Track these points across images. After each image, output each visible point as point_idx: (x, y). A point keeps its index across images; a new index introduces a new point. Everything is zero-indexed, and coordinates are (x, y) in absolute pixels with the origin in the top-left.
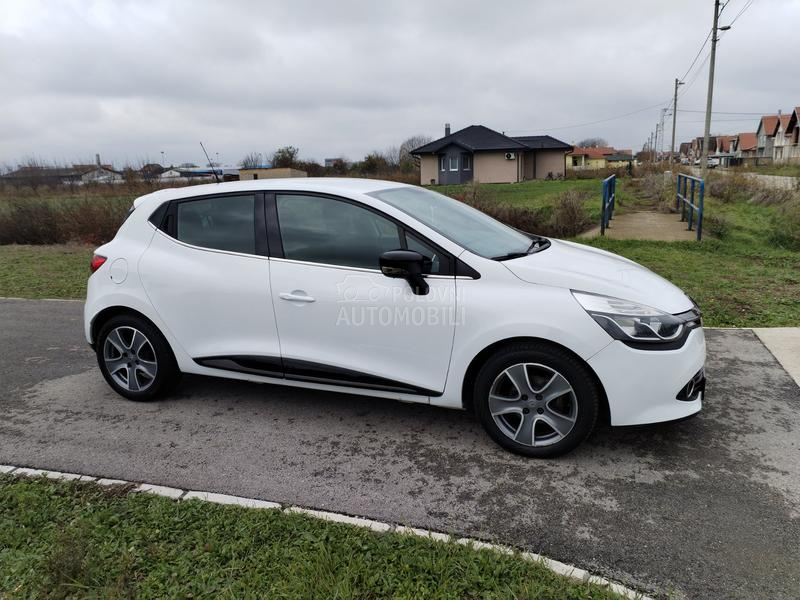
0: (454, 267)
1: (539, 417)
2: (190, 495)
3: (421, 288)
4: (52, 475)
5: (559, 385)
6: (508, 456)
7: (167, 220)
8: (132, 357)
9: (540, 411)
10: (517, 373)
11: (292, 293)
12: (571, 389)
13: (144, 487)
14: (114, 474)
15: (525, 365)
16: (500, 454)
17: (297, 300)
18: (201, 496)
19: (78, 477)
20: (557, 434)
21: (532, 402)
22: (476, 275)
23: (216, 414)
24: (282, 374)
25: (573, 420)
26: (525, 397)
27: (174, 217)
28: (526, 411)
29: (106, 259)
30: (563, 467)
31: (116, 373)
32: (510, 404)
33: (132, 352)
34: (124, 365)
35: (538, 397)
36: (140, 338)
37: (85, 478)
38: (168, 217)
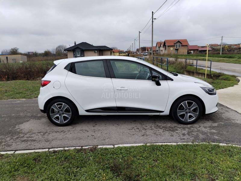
0: (166, 78)
1: (189, 114)
2: (116, 146)
3: (158, 84)
4: (66, 149)
5: (194, 106)
6: (182, 125)
7: (71, 68)
8: (61, 112)
9: (190, 113)
10: (185, 104)
12: (197, 106)
13: (99, 147)
14: (86, 145)
15: (186, 101)
16: (180, 125)
18: (121, 146)
19: (75, 148)
20: (194, 117)
21: (188, 110)
22: (172, 80)
23: (94, 126)
25: (198, 113)
26: (186, 110)
27: (74, 67)
28: (186, 113)
29: (50, 82)
30: (196, 125)
31: (54, 118)
32: (183, 112)
33: (62, 111)
34: (58, 115)
35: (189, 109)
36: (65, 106)
37: (77, 148)
38: (72, 68)
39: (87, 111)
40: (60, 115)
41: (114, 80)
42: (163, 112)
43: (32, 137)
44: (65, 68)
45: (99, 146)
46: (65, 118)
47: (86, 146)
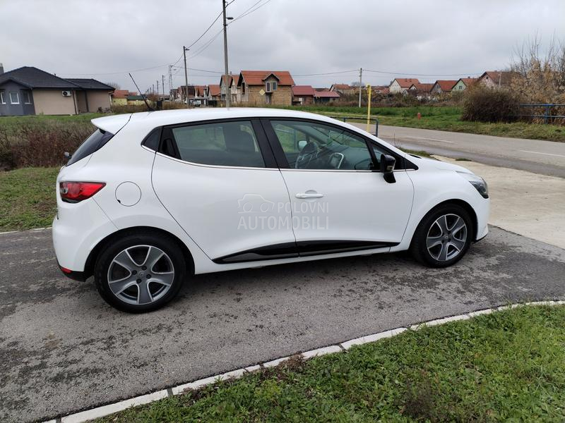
0: (403, 164)
1: (449, 244)
2: (347, 345)
3: (390, 179)
5: (459, 224)
7: (163, 141)
8: (142, 272)
9: (450, 240)
10: (442, 221)
11: (306, 193)
12: (465, 225)
13: (307, 355)
15: (445, 216)
17: (311, 197)
18: (359, 342)
20: (456, 250)
21: (446, 236)
22: (416, 168)
23: (238, 300)
24: (297, 254)
25: (464, 240)
26: (443, 234)
27: (172, 140)
28: (444, 242)
29: (103, 185)
30: (459, 267)
31: (121, 294)
32: (437, 240)
33: (144, 268)
34: (134, 283)
35: (449, 232)
36: (154, 254)
37: (250, 369)
38: (165, 142)
39: (219, 261)
40: (139, 281)
41: (287, 173)
42: (397, 244)
43: (74, 362)
44: (144, 143)
45: (304, 354)
46: (155, 288)
47: (271, 360)
